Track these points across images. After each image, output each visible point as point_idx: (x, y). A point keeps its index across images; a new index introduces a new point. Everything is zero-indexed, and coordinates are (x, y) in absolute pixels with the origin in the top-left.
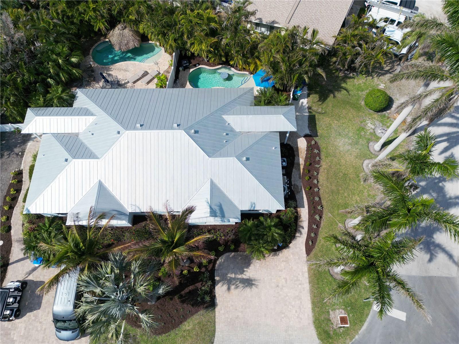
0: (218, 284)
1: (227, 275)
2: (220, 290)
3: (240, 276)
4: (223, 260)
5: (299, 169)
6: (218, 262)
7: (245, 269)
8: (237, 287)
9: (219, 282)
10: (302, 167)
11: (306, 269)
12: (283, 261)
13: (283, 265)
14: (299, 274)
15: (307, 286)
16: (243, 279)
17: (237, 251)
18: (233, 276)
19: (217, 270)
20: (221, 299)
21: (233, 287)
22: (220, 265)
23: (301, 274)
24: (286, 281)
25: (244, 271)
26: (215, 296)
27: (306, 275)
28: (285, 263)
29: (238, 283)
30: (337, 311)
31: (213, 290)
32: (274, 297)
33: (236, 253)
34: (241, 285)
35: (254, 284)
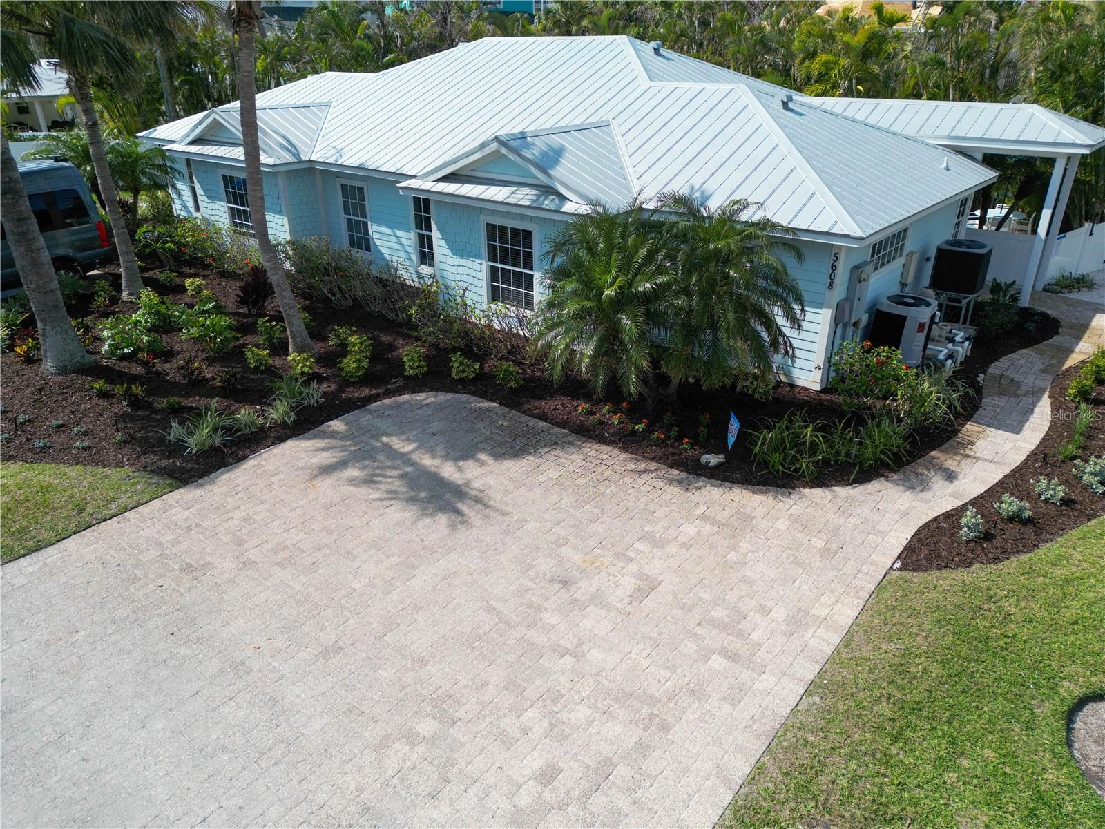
0: (314, 438)
1: (387, 435)
4: (429, 402)
7: (482, 457)
8: (369, 481)
12: (706, 518)
13: (691, 529)
14: (765, 610)
16: (432, 475)
17: (514, 405)
18: (407, 448)
19: (369, 410)
20: (244, 479)
24: (644, 592)
25: (470, 458)
28: (710, 528)
29: (395, 473)
35: (457, 512)
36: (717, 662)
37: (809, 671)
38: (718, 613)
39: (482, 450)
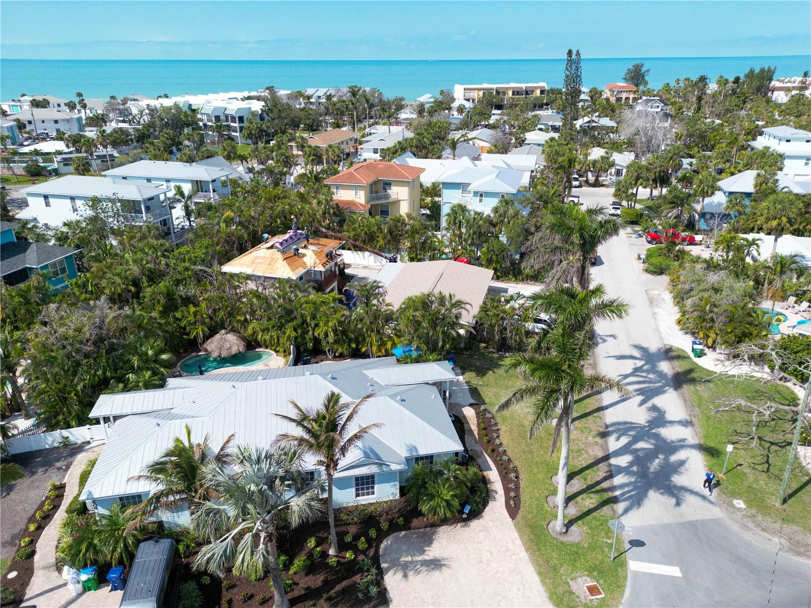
0: (387, 572)
1: (399, 559)
2: (392, 580)
3: (420, 558)
4: (389, 542)
5: (474, 435)
6: (382, 546)
7: (426, 548)
8: (418, 572)
9: (388, 569)
10: (476, 433)
11: (515, 535)
12: (479, 531)
13: (481, 535)
14: (508, 543)
15: (524, 555)
16: (426, 561)
17: (409, 529)
18: (409, 559)
19: (382, 555)
20: (396, 592)
21: (411, 574)
22: (386, 549)
23: (510, 542)
24: (491, 554)
25: (424, 551)
26: (386, 589)
27: (519, 542)
28: (483, 533)
29: (419, 566)
30: (580, 579)
31: (381, 581)
32: (479, 576)
33: (408, 532)
34: (424, 568)
35: (443, 565)
36: (513, 557)
37: (523, 549)
38: (504, 549)
39: (424, 546)
